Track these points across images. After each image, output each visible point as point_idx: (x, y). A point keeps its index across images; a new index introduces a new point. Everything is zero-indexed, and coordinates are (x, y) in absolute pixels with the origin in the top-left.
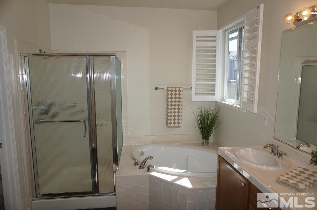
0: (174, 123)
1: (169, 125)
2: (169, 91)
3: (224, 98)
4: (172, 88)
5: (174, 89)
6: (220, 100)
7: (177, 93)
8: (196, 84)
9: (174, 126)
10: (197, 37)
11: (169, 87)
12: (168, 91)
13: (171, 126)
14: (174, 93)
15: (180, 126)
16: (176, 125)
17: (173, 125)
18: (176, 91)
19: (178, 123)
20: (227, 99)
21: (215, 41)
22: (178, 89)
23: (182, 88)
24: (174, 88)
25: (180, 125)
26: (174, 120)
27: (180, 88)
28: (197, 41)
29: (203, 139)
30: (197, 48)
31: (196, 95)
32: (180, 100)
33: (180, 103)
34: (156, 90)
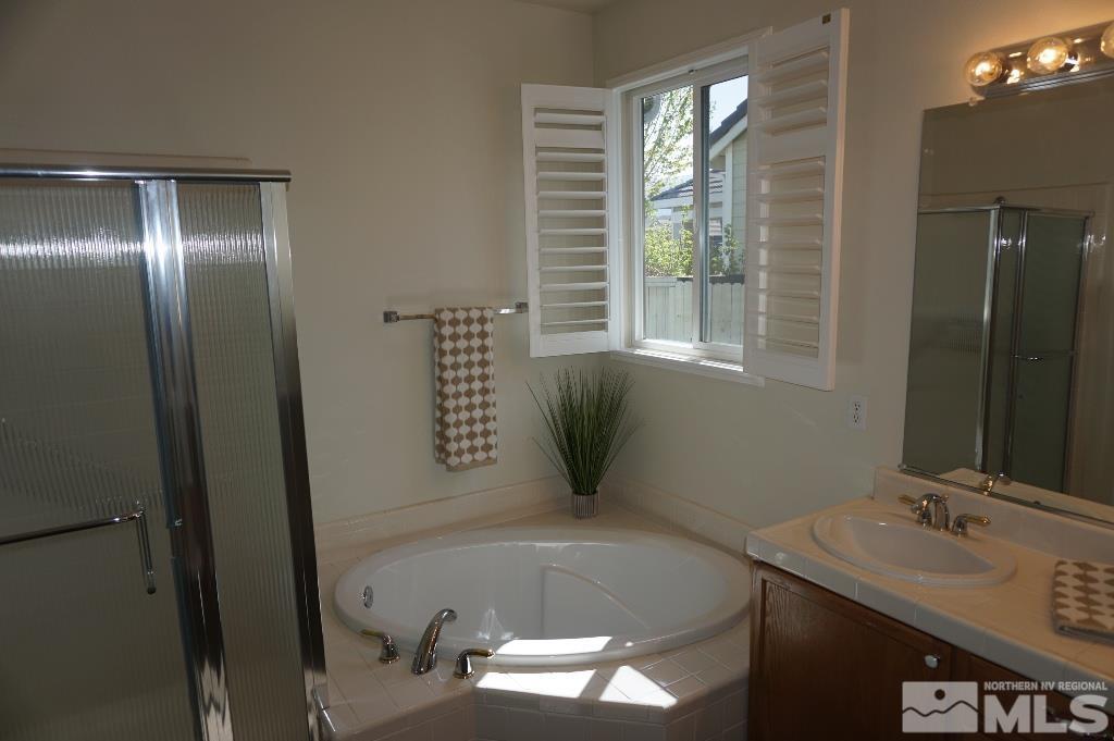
0: (473, 450)
1: (454, 460)
2: (444, 323)
3: (636, 339)
4: (454, 311)
5: (461, 315)
6: (623, 345)
7: (475, 328)
8: (543, 294)
9: (474, 460)
10: (537, 110)
11: (442, 310)
12: (439, 323)
13: (461, 463)
14: (462, 329)
15: (494, 457)
16: (480, 456)
17: (467, 458)
18: (468, 321)
19: (487, 448)
20: (647, 340)
21: (598, 127)
22: (475, 314)
23: (490, 308)
24: (461, 311)
25: (493, 454)
26: (472, 436)
27: (482, 309)
28: (538, 125)
29: (576, 492)
30: (539, 154)
31: (542, 333)
32: (486, 356)
33: (486, 370)
34: (389, 324)
